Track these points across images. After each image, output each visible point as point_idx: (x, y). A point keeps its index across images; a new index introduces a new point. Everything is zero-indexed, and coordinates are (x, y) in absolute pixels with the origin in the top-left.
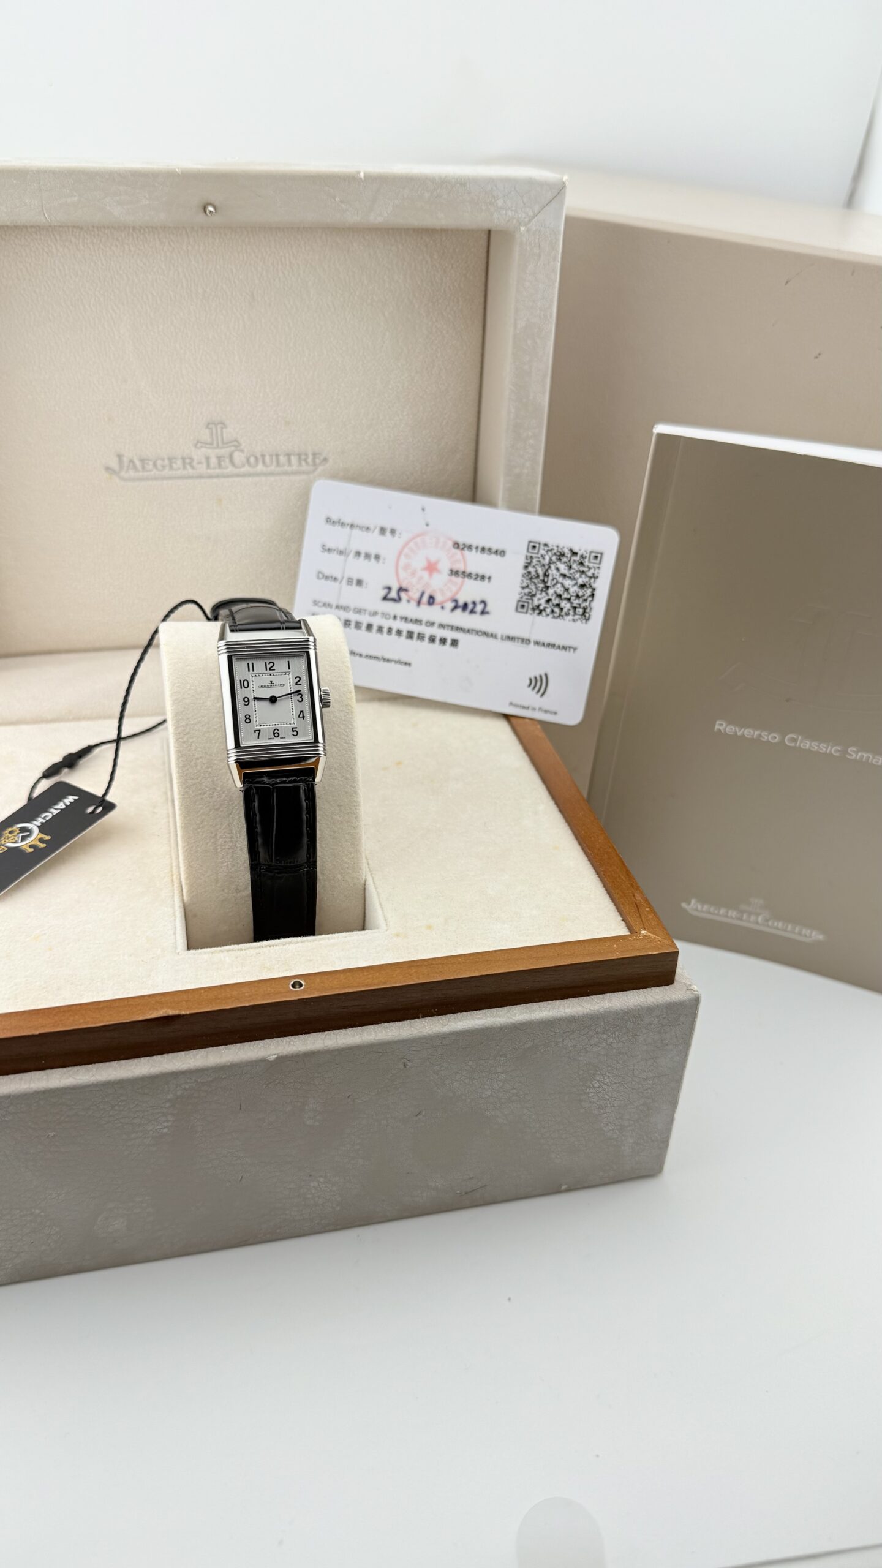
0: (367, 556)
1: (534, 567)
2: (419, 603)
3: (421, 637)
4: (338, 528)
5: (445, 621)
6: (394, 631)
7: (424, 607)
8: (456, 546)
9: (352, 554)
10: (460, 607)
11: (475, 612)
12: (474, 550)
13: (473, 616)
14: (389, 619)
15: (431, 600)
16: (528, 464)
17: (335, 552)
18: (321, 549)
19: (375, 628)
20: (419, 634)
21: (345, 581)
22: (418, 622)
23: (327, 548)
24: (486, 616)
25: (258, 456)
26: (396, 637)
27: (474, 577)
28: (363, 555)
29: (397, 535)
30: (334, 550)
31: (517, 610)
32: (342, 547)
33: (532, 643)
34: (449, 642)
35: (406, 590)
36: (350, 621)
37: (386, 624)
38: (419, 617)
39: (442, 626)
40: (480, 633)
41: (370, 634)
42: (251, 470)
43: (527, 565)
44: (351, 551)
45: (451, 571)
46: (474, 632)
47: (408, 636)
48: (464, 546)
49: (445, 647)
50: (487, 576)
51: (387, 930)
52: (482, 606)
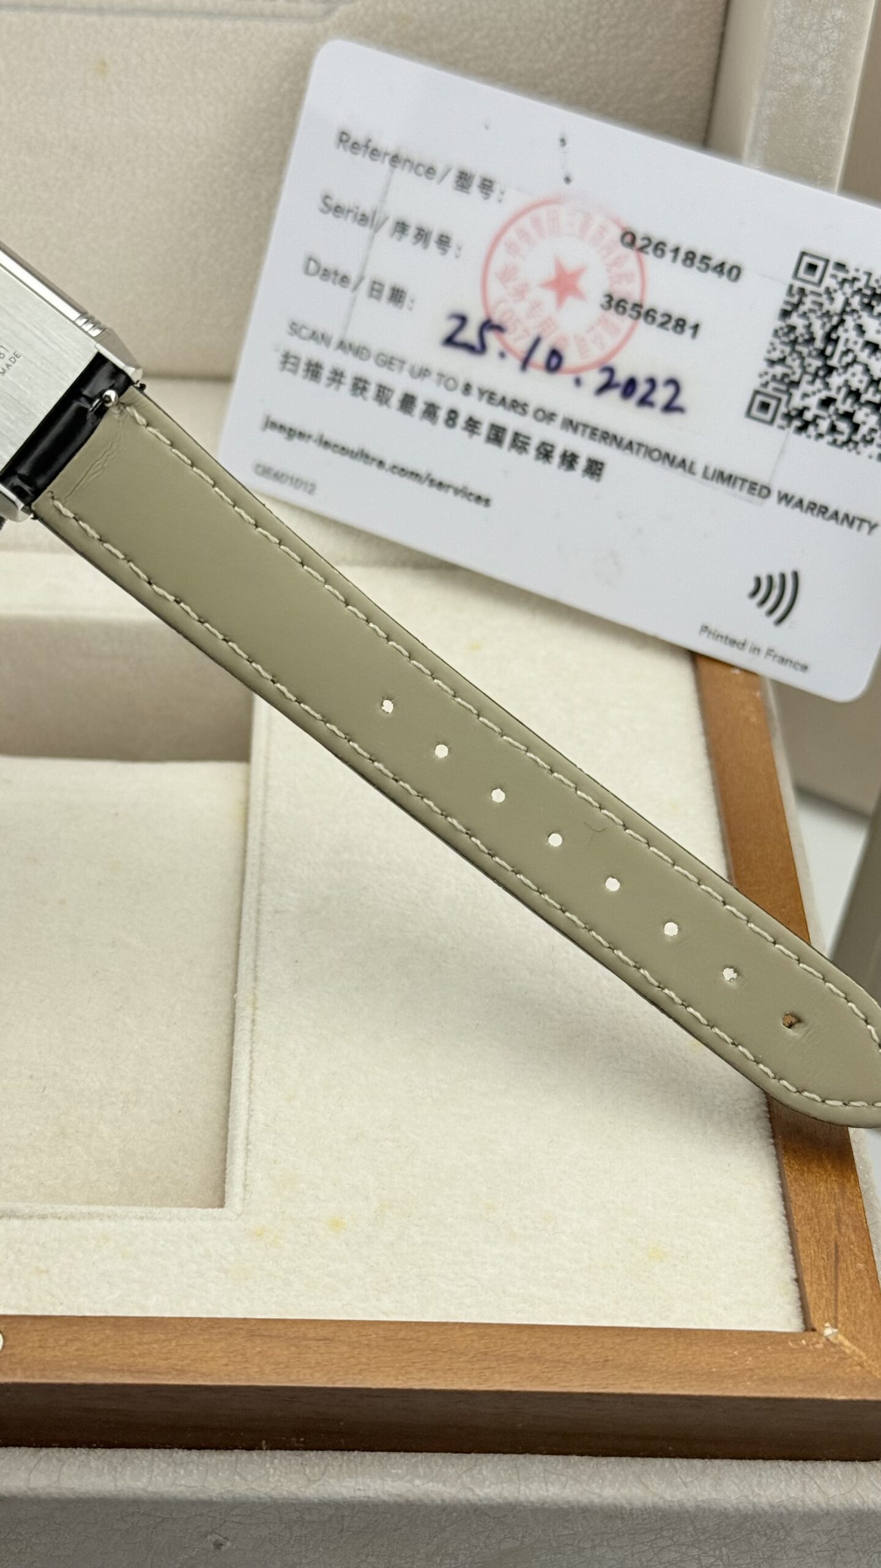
0: (422, 235)
1: (804, 315)
2: (525, 363)
3: (520, 443)
4: (362, 160)
5: (578, 416)
6: (461, 421)
7: (537, 376)
8: (628, 239)
9: (389, 225)
10: (617, 385)
11: (651, 404)
12: (669, 255)
13: (646, 411)
14: (454, 388)
15: (555, 361)
16: (824, 65)
17: (351, 215)
18: (322, 205)
19: (420, 407)
20: (517, 435)
21: (365, 286)
22: (518, 406)
23: (332, 203)
24: (675, 417)
26: (466, 434)
27: (660, 319)
28: (412, 231)
29: (495, 195)
30: (349, 211)
31: (748, 413)
32: (367, 207)
33: (774, 497)
34: (582, 463)
35: (499, 329)
36: (366, 382)
37: (446, 400)
38: (521, 397)
39: (570, 424)
40: (656, 454)
41: (407, 417)
43: (789, 308)
44: (386, 219)
45: (610, 297)
46: (643, 450)
47: (492, 436)
48: (646, 242)
49: (571, 473)
50: (691, 322)
51: (239, 1215)
52: (669, 391)
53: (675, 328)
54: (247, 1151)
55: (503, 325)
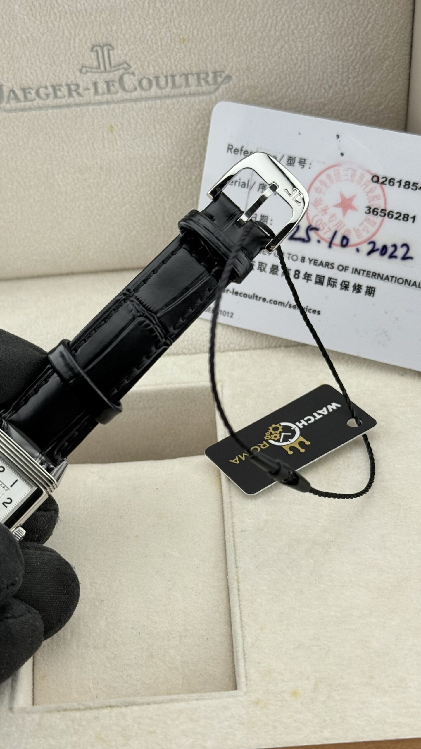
2: (330, 245)
3: (332, 283)
5: (360, 266)
6: (302, 275)
7: (337, 250)
8: (375, 179)
9: (257, 186)
10: (378, 250)
11: (396, 257)
12: (397, 185)
13: (393, 260)
14: (297, 260)
15: (345, 242)
20: (330, 279)
22: (328, 265)
24: (408, 262)
25: (151, 78)
26: (305, 281)
27: (395, 216)
29: (307, 166)
30: (236, 182)
32: (245, 178)
34: (364, 289)
35: (316, 229)
37: (294, 266)
38: (330, 260)
39: (356, 271)
40: (401, 281)
41: (275, 276)
42: (144, 94)
44: (255, 183)
45: (369, 208)
46: (394, 279)
47: (318, 281)
48: (384, 179)
49: (359, 294)
50: (411, 215)
51: (245, 693)
52: (405, 249)
53: (403, 219)
54: (245, 659)
55: (318, 227)
